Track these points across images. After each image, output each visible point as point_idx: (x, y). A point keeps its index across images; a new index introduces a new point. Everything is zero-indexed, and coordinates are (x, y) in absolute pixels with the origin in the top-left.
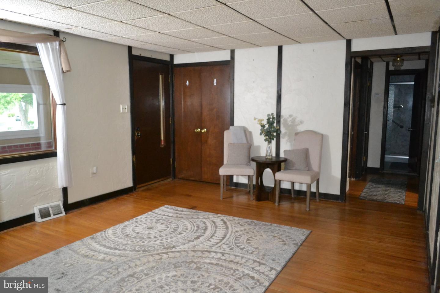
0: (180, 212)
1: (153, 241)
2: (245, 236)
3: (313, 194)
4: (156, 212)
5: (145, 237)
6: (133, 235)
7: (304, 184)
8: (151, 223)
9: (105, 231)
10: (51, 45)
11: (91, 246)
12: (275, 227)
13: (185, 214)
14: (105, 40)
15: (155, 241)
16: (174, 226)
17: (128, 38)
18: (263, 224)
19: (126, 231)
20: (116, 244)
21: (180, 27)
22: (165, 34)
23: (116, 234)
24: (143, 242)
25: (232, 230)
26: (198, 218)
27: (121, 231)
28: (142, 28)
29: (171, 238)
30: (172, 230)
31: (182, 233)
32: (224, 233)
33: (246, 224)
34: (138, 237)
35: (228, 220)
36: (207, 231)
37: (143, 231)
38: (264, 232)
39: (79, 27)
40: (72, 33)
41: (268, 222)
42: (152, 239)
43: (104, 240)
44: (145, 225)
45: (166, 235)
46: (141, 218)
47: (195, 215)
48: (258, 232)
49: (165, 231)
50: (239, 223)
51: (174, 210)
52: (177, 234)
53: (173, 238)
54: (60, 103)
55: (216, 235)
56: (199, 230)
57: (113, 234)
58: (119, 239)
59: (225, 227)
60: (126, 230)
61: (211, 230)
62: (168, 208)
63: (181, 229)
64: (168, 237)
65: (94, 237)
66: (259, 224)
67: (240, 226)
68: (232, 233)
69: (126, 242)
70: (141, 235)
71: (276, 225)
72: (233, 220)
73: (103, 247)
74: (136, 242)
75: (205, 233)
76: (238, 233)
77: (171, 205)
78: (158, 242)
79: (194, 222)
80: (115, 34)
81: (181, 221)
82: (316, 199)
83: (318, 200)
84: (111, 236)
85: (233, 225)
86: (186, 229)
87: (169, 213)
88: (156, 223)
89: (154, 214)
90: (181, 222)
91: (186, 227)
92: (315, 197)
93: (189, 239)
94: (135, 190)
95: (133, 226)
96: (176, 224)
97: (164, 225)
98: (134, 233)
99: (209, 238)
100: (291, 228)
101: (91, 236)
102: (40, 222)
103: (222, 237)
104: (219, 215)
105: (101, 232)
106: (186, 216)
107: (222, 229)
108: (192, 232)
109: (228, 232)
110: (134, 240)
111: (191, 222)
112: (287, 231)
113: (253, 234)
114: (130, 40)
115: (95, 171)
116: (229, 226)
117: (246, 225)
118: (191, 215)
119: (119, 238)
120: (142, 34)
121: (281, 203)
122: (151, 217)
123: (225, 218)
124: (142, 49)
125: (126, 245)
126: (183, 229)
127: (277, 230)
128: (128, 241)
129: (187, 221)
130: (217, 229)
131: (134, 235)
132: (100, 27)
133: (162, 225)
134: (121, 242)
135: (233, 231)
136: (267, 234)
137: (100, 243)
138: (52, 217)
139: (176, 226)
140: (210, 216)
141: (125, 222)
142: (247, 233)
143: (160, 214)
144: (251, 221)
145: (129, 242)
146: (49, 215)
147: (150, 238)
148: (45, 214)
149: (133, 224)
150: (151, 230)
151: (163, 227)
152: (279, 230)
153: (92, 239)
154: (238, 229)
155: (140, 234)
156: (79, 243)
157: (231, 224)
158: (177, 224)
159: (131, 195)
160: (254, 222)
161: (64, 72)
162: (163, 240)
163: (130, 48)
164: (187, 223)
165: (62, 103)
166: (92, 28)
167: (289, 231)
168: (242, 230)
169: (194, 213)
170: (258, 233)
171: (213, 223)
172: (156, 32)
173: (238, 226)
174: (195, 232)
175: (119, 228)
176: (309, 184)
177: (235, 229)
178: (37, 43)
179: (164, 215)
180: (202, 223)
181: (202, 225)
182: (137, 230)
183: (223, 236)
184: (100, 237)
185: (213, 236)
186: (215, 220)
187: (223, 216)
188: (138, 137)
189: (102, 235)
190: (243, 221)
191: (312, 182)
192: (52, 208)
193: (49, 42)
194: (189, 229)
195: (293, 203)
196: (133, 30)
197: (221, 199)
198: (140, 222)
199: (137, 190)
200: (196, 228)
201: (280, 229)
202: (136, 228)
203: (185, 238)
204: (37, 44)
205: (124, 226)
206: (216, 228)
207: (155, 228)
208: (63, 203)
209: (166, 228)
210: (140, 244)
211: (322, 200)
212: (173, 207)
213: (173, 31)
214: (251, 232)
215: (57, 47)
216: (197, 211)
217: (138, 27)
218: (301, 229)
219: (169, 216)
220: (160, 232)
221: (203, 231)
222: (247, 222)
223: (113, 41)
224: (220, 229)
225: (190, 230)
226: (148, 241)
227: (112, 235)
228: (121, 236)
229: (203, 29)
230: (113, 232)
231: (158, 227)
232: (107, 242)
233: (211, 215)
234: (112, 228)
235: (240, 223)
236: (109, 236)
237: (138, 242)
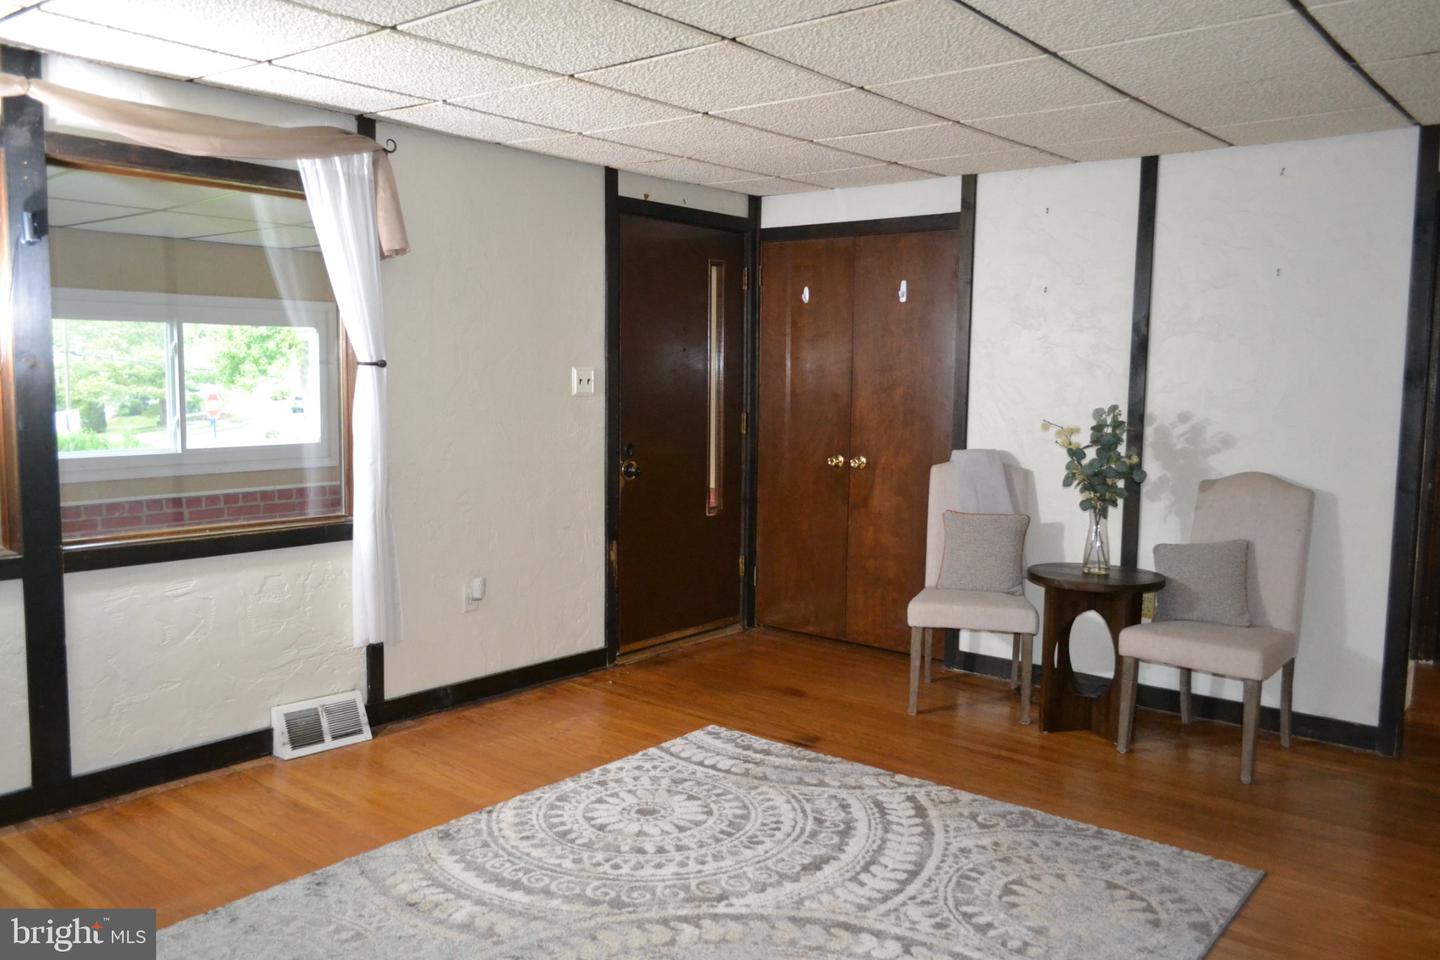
0: (759, 756)
1: (652, 864)
2: (997, 873)
3: (1269, 717)
4: (673, 750)
5: (625, 848)
6: (584, 833)
7: (1234, 678)
8: (653, 793)
9: (490, 812)
10: (345, 164)
11: (435, 867)
12: (1117, 843)
13: (777, 764)
14: (525, 146)
15: (659, 866)
16: (731, 808)
17: (600, 136)
18: (1068, 828)
19: (561, 815)
20: (522, 865)
21: (779, 90)
22: (724, 119)
23: (527, 827)
24: (616, 867)
25: (948, 844)
26: (821, 784)
27: (545, 816)
28: (645, 98)
29: (717, 857)
30: (724, 826)
31: (758, 843)
32: (916, 853)
33: (1003, 824)
34: (602, 844)
35: (932, 800)
36: (850, 841)
37: (621, 821)
38: (1074, 862)
39: (435, 101)
40: (415, 122)
41: (1086, 822)
42: (648, 857)
43: (482, 847)
44: (631, 800)
45: (701, 845)
46: (621, 769)
47: (811, 771)
48: (1047, 859)
49: (699, 828)
50: (973, 817)
51: (737, 746)
52: (742, 842)
53: (723, 858)
54: (369, 361)
55: (883, 860)
56: (823, 835)
57: (516, 825)
58: (533, 846)
59: (920, 829)
60: (565, 814)
61: (869, 837)
62: (717, 736)
63: (758, 825)
64: (706, 855)
65: (451, 831)
66: (1051, 827)
67: (979, 831)
68: (945, 855)
69: (558, 861)
70: (610, 838)
71: (1118, 835)
72: (951, 802)
73: (476, 872)
74: (591, 864)
75: (845, 848)
76: (967, 858)
77: (730, 727)
78: (671, 868)
79: (808, 800)
80: (556, 124)
81: (759, 791)
82: (1278, 738)
83: (1285, 741)
84: (507, 832)
85: (953, 825)
86: (774, 826)
87: (718, 758)
88: (669, 791)
89: (667, 757)
90: (760, 794)
91: (774, 819)
92: (1277, 728)
93: (782, 868)
94: (612, 660)
95: (588, 798)
96: (740, 804)
97: (699, 802)
98: (587, 827)
99: (858, 868)
100: (1179, 854)
101: (441, 828)
102: (286, 758)
103: (905, 871)
104: (900, 778)
105: (476, 815)
106: (777, 772)
107: (907, 834)
108: (795, 840)
109: (931, 849)
110: (585, 855)
111: (794, 796)
112: (1166, 867)
113: (1026, 866)
114: (607, 145)
115: (477, 596)
116: (937, 826)
117: (999, 828)
118: (796, 770)
119: (535, 842)
120: (647, 123)
121: (1138, 746)
122: (655, 768)
123: (923, 791)
124: (652, 177)
125: (555, 872)
126: (764, 825)
127: (1122, 859)
128: (562, 857)
129: (782, 794)
130: (890, 836)
131: (589, 834)
132: (501, 98)
133: (688, 803)
134: (540, 860)
135: (950, 847)
136: (1083, 871)
137: (468, 858)
138: (329, 744)
139: (739, 812)
140: (867, 781)
141: (563, 779)
142: (1005, 860)
143: (687, 760)
144: (1022, 813)
145: (567, 864)
146: (320, 739)
147: (641, 851)
148: (304, 732)
149: (591, 791)
150: (647, 820)
151: (691, 810)
152: (1133, 858)
153: (441, 838)
154: (968, 843)
155: (610, 831)
156: (395, 853)
157: (942, 816)
158: (743, 802)
159: (596, 680)
160: (1033, 818)
161: (386, 254)
162: (687, 865)
163: (611, 175)
164: (779, 800)
165: (374, 360)
166: (478, 105)
167: (1174, 867)
168: (984, 848)
169: (808, 764)
170: (1045, 866)
171: (876, 810)
172: (694, 112)
173: (969, 828)
174: (806, 842)
175: (538, 804)
176: (1253, 681)
177: (959, 839)
178: (300, 158)
179: (701, 764)
180: (835, 804)
181: (833, 814)
182: (603, 814)
183: (910, 867)
184: (472, 832)
185: (872, 862)
186: (883, 796)
187: (917, 781)
188: (628, 479)
189: (478, 826)
190: (990, 809)
191: (1268, 674)
192: (328, 712)
193: (340, 156)
194: (786, 828)
195: (1186, 746)
196: (615, 106)
197: (912, 711)
198: (615, 785)
199: (619, 661)
200: (810, 826)
201: (1135, 853)
202: (597, 806)
203: (770, 863)
204: (299, 161)
205: (557, 795)
206: (886, 831)
207: (663, 812)
208: (366, 697)
209: (704, 817)
210: (605, 873)
211: (1306, 744)
212: (737, 734)
213: (754, 106)
214: (1020, 857)
215: (366, 172)
216: (821, 756)
217: (630, 94)
218: (1220, 861)
219: (720, 770)
220: (681, 829)
221: (836, 840)
222: (1003, 816)
223: (554, 152)
224: (902, 835)
225: (790, 830)
226: (631, 864)
227: (514, 828)
228: (542, 835)
229: (862, 95)
230: (517, 815)
231: (673, 811)
232: (491, 855)
233: (868, 777)
234: (515, 801)
235: (977, 816)
236: (501, 830)
237: (599, 864)
